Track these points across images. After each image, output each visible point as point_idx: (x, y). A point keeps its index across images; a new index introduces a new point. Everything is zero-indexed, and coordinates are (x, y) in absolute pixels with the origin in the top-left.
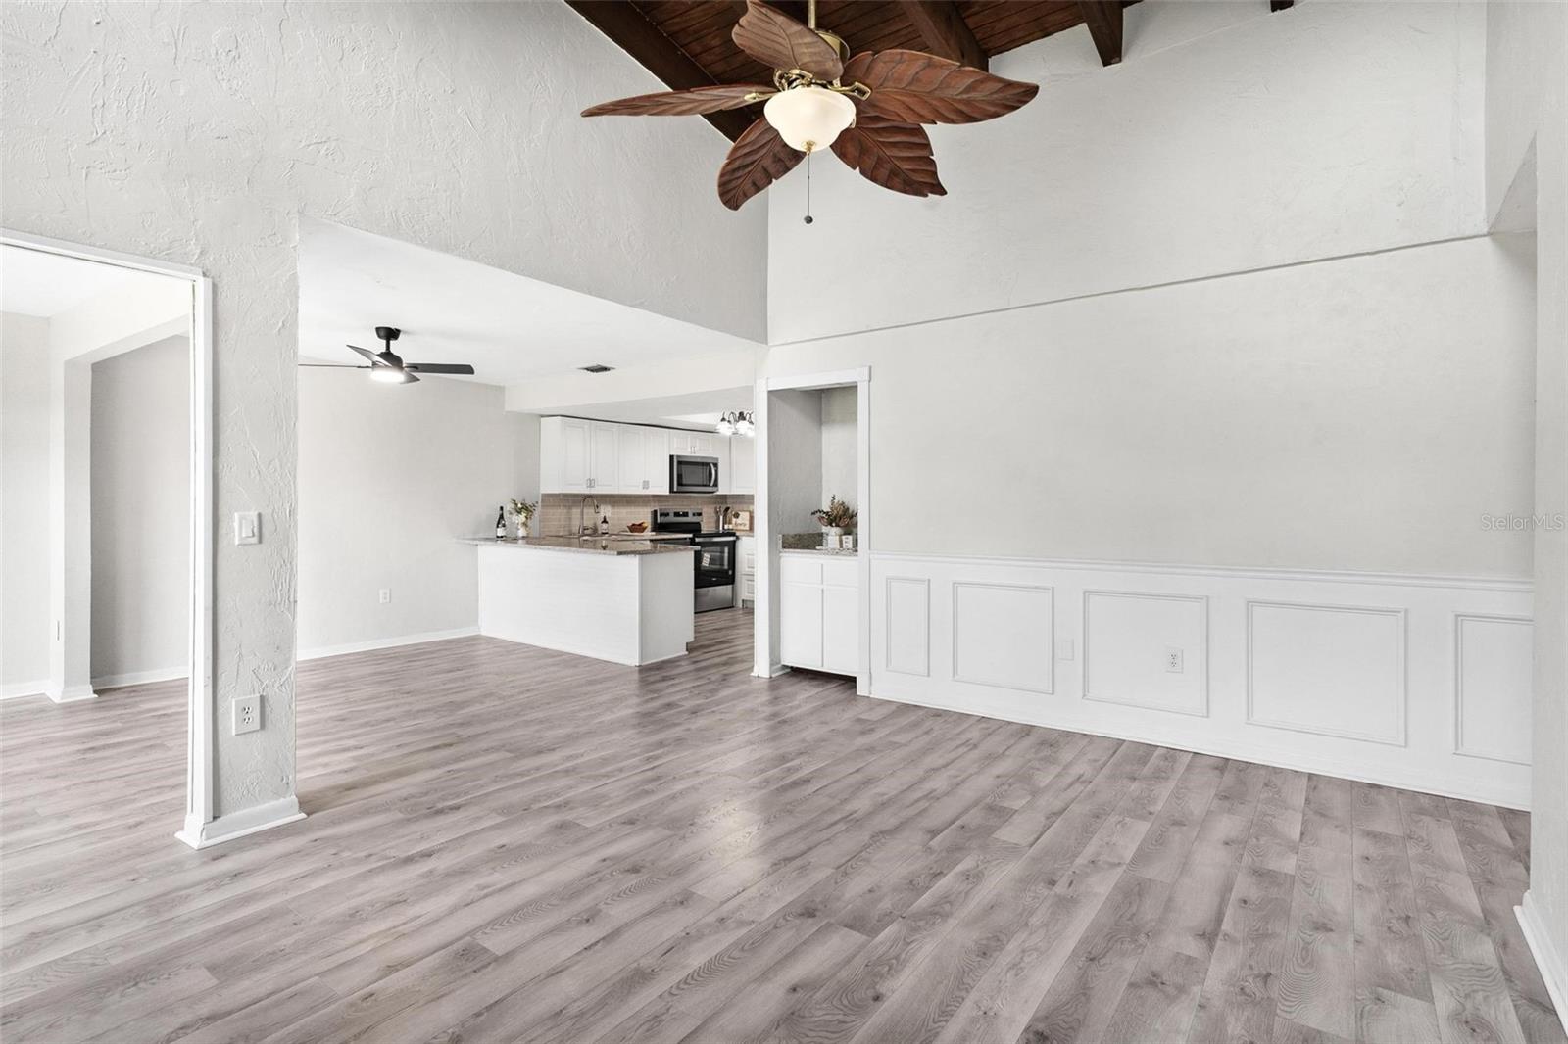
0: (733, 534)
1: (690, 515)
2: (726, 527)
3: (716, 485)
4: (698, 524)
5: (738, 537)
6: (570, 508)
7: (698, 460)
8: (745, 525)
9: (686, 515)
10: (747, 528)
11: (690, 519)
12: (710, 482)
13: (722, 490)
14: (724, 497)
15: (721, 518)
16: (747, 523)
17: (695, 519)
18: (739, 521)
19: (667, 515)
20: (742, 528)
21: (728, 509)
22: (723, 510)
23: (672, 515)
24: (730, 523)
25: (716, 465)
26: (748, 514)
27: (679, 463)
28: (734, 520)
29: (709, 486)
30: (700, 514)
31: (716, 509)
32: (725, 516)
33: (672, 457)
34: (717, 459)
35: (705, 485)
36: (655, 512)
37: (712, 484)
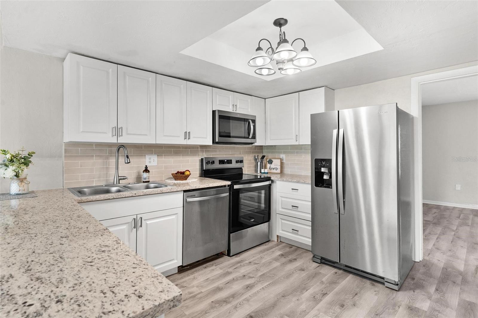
0: (268, 179)
1: (234, 162)
2: (263, 171)
3: (254, 137)
4: (241, 169)
5: (272, 181)
6: (107, 158)
7: (238, 116)
8: (277, 169)
9: (229, 162)
10: (279, 171)
11: (234, 165)
12: (249, 135)
13: (259, 142)
14: (261, 148)
15: (259, 163)
16: (279, 167)
17: (238, 165)
18: (273, 166)
19: (213, 162)
20: (274, 171)
21: (263, 157)
22: (260, 158)
23: (217, 163)
24: (265, 168)
25: (254, 121)
26: (279, 160)
27: (221, 117)
28: (268, 165)
29: (248, 138)
30: (241, 162)
31: (255, 157)
32: (262, 162)
33: (214, 112)
34: (255, 116)
35: (245, 138)
36: (202, 159)
37: (250, 137)
